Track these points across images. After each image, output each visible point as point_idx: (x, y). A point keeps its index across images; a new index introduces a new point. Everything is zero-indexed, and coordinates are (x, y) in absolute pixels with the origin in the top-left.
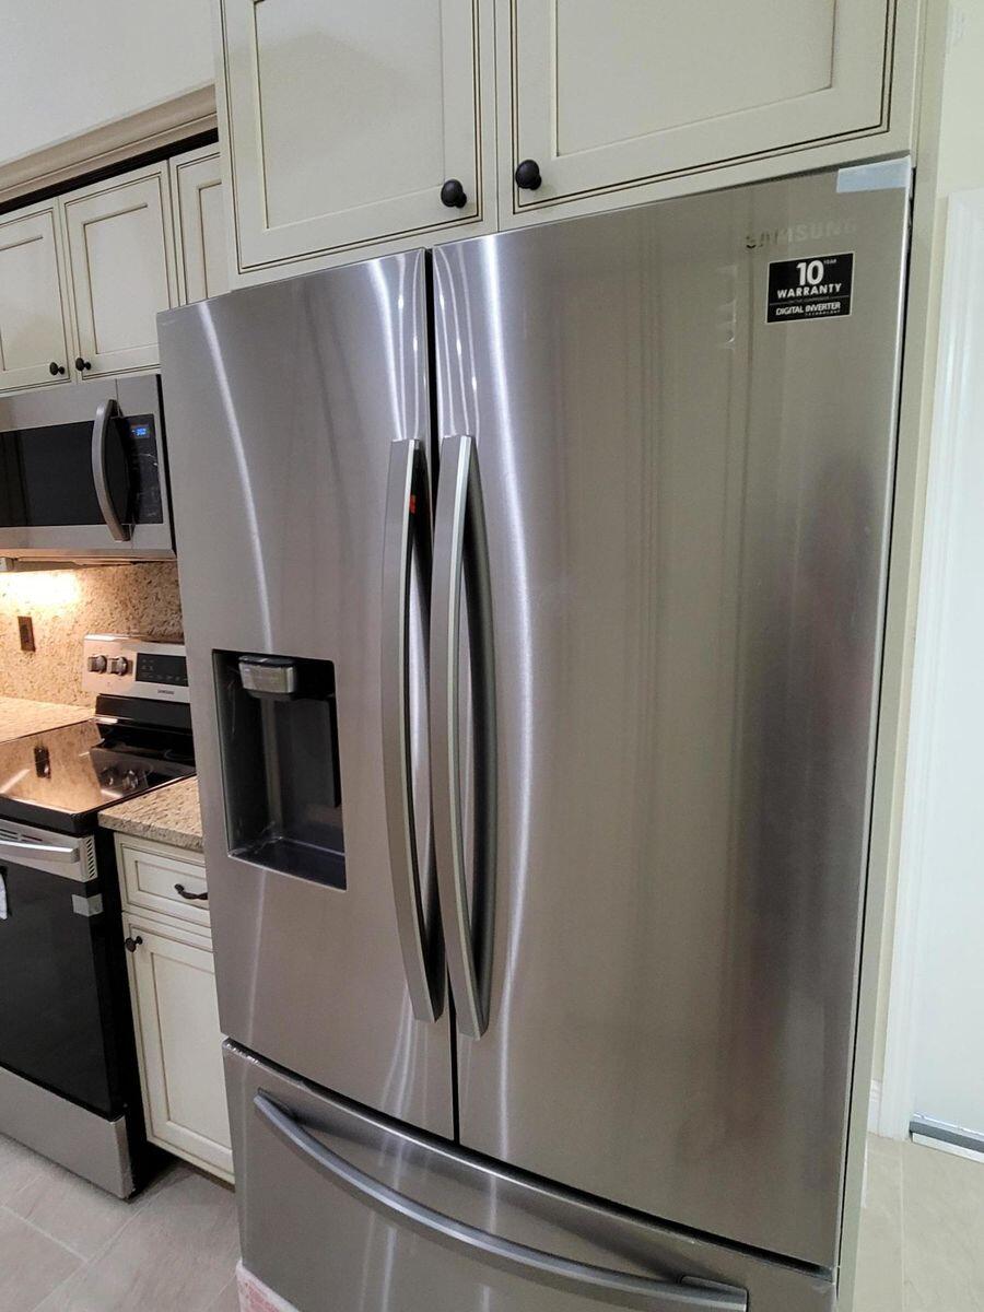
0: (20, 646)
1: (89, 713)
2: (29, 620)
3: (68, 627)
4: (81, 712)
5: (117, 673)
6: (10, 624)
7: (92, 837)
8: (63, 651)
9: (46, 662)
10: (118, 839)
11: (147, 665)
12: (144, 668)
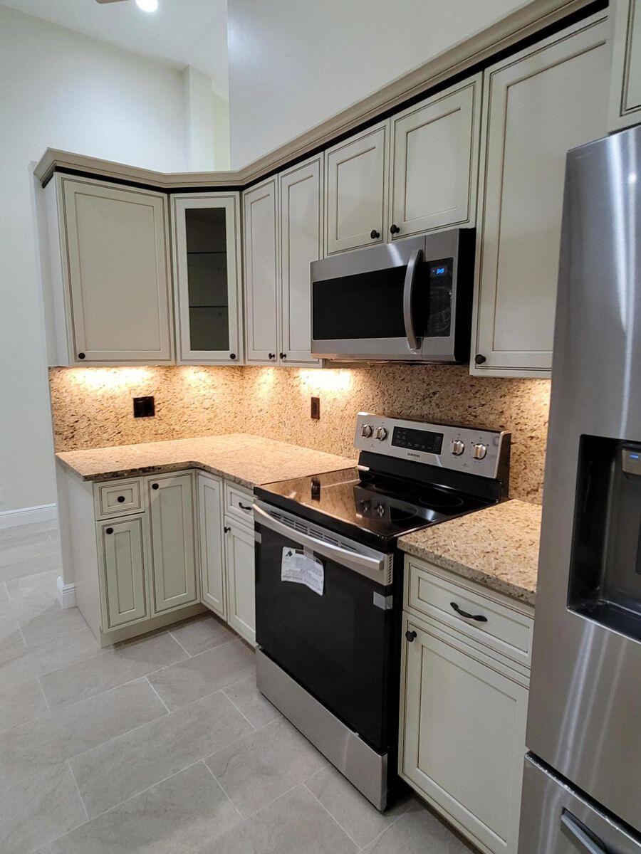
0: (310, 416)
1: (354, 463)
2: (318, 399)
3: (342, 405)
4: (346, 461)
5: (379, 439)
6: (306, 401)
7: (393, 555)
8: (337, 421)
9: (325, 426)
10: (408, 560)
11: (401, 435)
12: (398, 437)
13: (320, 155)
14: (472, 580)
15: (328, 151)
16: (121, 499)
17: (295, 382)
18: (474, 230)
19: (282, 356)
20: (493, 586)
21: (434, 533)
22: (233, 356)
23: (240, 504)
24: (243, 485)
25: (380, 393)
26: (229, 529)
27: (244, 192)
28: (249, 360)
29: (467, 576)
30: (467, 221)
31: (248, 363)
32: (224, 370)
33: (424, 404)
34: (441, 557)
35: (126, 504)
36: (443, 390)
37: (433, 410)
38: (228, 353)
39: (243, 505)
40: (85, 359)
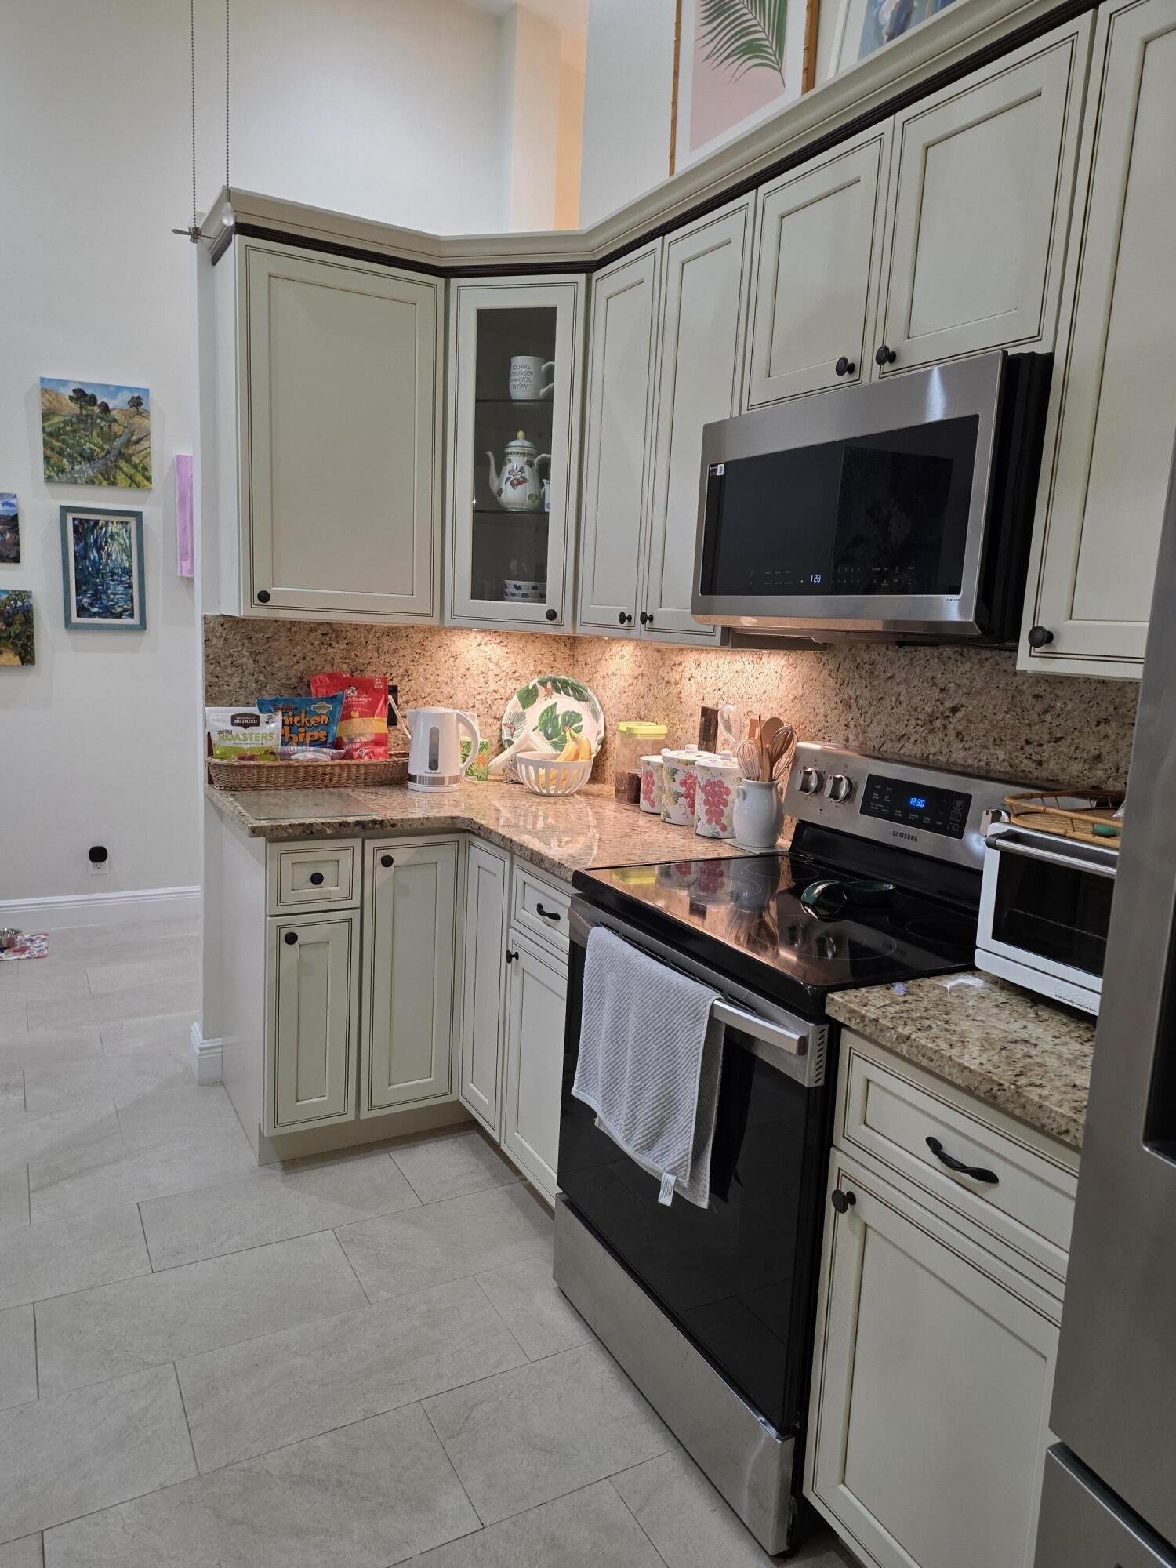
0: (698, 745)
2: (715, 712)
6: (692, 715)
7: (826, 1027)
10: (848, 1040)
11: (882, 793)
12: (876, 796)
13: (749, 197)
14: (969, 1091)
15: (764, 188)
16: (317, 879)
17: (674, 676)
18: (1049, 358)
19: (645, 618)
20: (1010, 1106)
21: (908, 993)
22: (552, 615)
23: (540, 907)
24: (546, 869)
25: (840, 706)
26: (517, 956)
27: (596, 275)
28: (583, 625)
29: (959, 1081)
30: (1037, 338)
31: (581, 631)
32: (538, 645)
33: (931, 731)
34: (908, 1038)
35: (328, 888)
36: (975, 702)
37: (949, 744)
38: (544, 607)
39: (546, 910)
40: (269, 603)
